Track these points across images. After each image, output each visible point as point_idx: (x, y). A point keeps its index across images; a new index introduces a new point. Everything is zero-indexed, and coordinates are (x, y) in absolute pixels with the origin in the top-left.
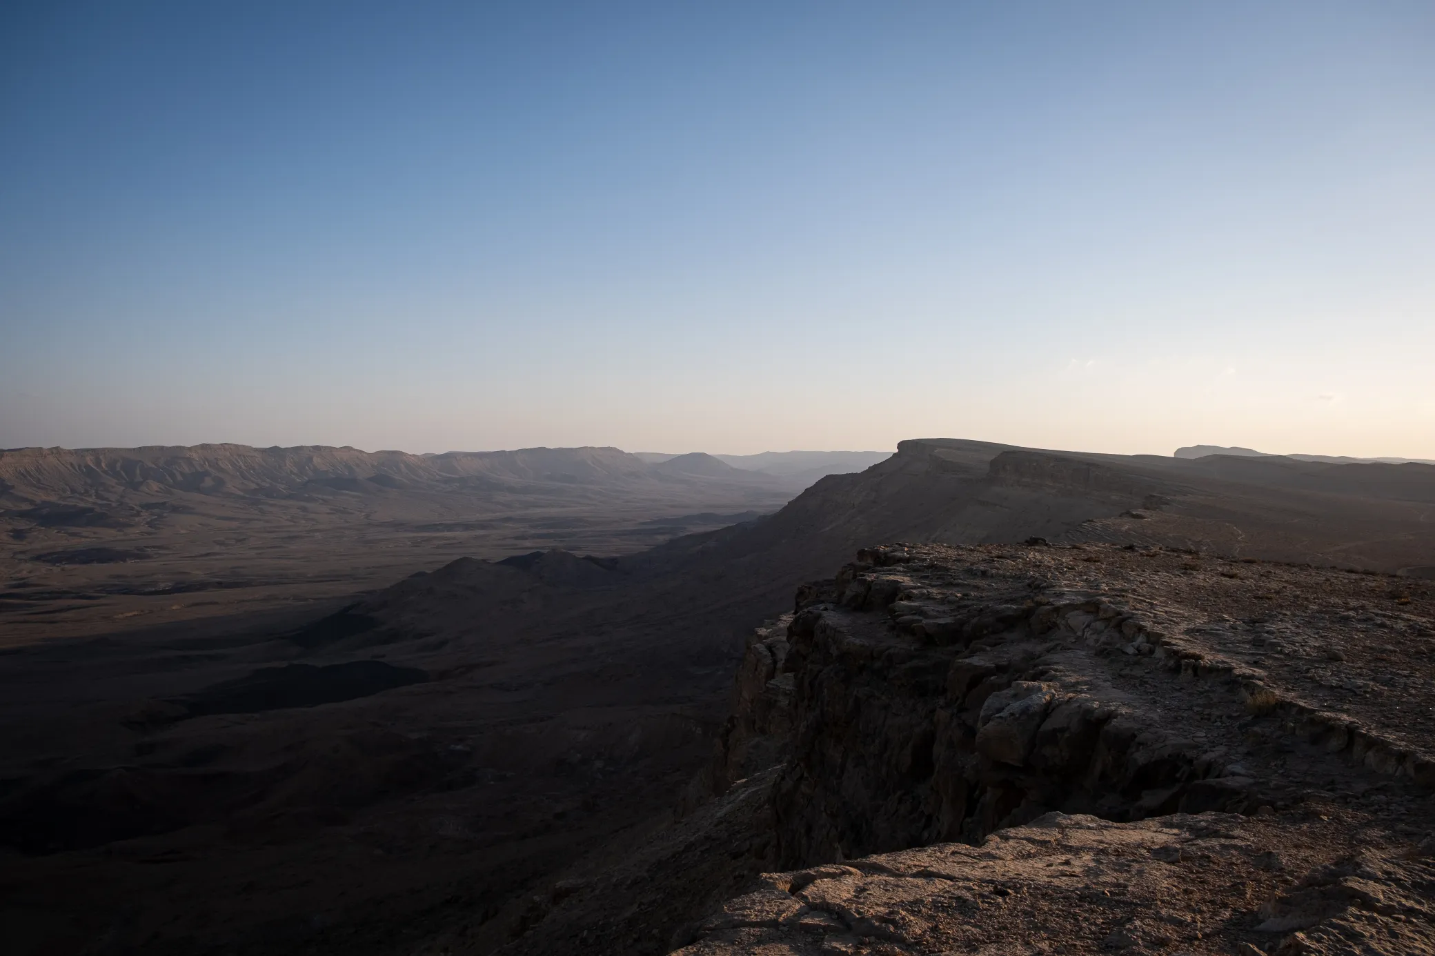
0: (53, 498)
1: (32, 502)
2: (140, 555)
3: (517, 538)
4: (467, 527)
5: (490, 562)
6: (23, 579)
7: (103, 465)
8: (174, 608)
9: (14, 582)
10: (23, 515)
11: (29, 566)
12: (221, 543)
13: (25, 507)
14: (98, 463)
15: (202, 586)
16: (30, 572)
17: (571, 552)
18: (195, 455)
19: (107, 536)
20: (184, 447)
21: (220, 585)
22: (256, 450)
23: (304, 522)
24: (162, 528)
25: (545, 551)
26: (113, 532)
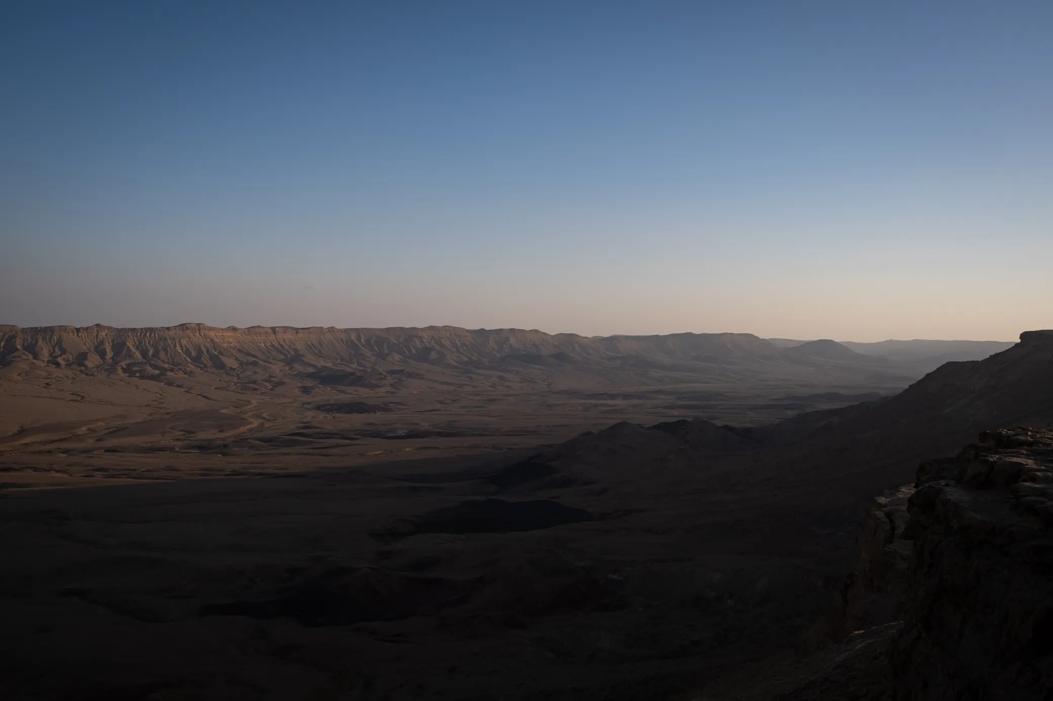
0: (329, 365)
1: (315, 366)
2: (385, 409)
3: (667, 407)
4: (626, 396)
5: (644, 426)
6: (308, 422)
7: (362, 340)
8: (407, 450)
9: (302, 425)
10: (309, 376)
11: (311, 414)
12: (441, 402)
13: (311, 370)
14: (359, 338)
15: (426, 434)
16: (312, 418)
17: (710, 421)
18: (425, 335)
19: (363, 393)
20: (417, 329)
21: (440, 434)
22: (468, 331)
23: (501, 388)
24: (401, 389)
25: (690, 419)
26: (367, 390)
